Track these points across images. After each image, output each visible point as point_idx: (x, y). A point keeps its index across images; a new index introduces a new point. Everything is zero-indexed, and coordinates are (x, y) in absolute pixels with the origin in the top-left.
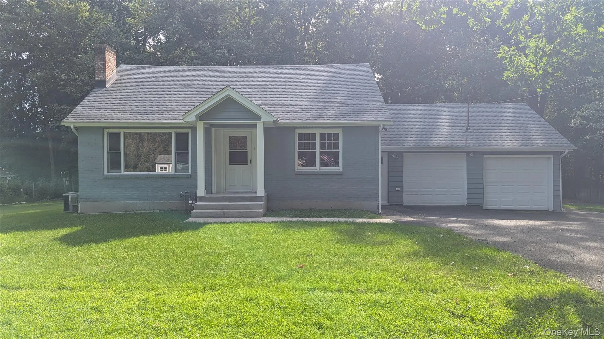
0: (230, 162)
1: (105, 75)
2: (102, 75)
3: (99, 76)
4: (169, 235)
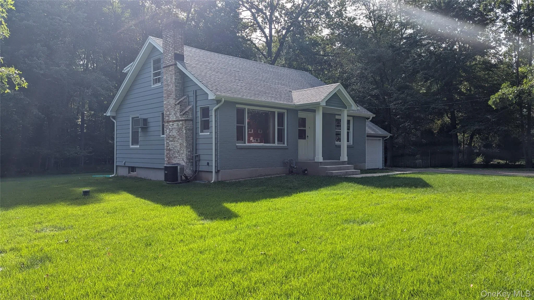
0: (299, 137)
1: (183, 49)
2: (181, 49)
3: (178, 49)
4: (289, 198)
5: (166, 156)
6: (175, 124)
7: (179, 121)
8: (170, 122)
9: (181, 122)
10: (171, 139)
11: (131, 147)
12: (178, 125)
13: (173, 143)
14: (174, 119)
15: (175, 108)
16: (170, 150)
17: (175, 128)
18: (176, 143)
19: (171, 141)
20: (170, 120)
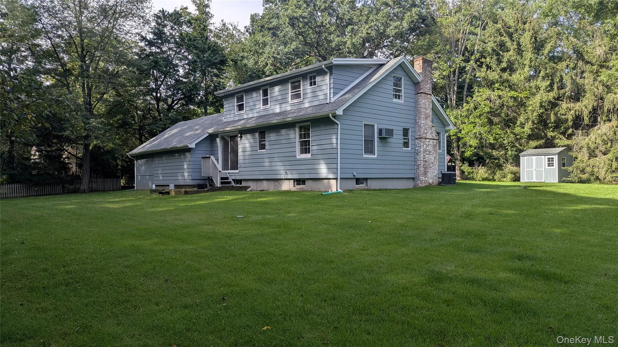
5: (423, 166)
6: (431, 141)
7: (434, 139)
8: (427, 139)
9: (435, 141)
10: (428, 153)
11: (364, 156)
12: (433, 143)
13: (429, 156)
14: (431, 138)
15: (432, 129)
16: (426, 161)
17: (431, 145)
18: (431, 156)
19: (428, 154)
20: (427, 137)
